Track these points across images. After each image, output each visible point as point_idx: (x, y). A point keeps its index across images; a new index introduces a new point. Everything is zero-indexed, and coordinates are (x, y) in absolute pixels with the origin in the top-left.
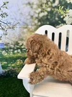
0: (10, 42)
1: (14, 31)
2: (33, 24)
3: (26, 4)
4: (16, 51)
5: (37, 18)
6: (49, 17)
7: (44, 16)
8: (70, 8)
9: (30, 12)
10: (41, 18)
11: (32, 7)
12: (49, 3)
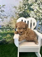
0: (5, 25)
1: (7, 19)
2: (16, 16)
3: (14, 7)
4: (7, 30)
5: (18, 14)
6: (23, 14)
7: (21, 13)
8: (32, 11)
9: (15, 11)
10: (20, 14)
11: (16, 9)
12: (24, 8)
